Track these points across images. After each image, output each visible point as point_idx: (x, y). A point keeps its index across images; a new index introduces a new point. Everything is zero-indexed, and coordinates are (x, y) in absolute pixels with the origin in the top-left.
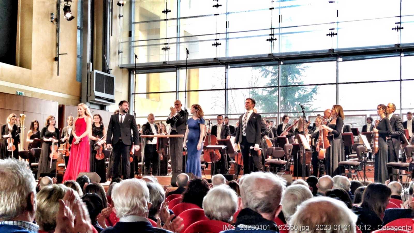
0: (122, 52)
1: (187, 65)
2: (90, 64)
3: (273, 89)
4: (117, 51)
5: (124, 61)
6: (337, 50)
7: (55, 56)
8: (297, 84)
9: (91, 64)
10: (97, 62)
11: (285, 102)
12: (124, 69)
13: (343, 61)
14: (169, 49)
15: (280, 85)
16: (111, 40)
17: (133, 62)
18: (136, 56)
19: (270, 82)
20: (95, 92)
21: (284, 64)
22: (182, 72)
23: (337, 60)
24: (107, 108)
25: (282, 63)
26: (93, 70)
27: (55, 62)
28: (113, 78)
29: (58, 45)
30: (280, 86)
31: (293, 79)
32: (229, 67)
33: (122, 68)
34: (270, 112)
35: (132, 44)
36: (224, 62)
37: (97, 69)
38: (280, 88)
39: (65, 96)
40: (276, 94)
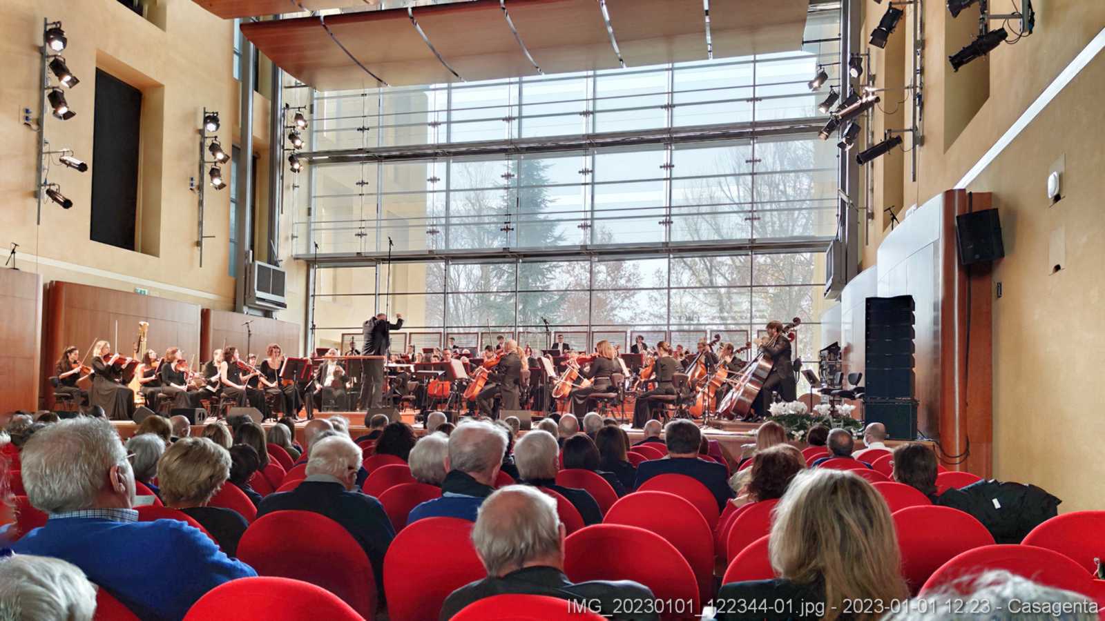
0: (297, 237)
1: (391, 259)
2: (248, 252)
3: (509, 294)
4: (290, 236)
5: (300, 249)
6: (591, 246)
7: (196, 240)
8: (540, 289)
9: (251, 252)
10: (260, 249)
11: (524, 312)
12: (299, 261)
13: (599, 261)
14: (366, 235)
15: (518, 289)
16: (282, 220)
17: (313, 251)
18: (316, 246)
19: (505, 285)
20: (256, 291)
21: (523, 262)
22: (384, 267)
23: (591, 260)
24: (276, 315)
26: (253, 260)
28: (284, 273)
29: (200, 224)
30: (519, 291)
31: (535, 282)
32: (450, 263)
33: (297, 259)
35: (313, 226)
36: (443, 256)
37: (259, 260)
38: (518, 294)
39: (211, 296)
40: (513, 301)
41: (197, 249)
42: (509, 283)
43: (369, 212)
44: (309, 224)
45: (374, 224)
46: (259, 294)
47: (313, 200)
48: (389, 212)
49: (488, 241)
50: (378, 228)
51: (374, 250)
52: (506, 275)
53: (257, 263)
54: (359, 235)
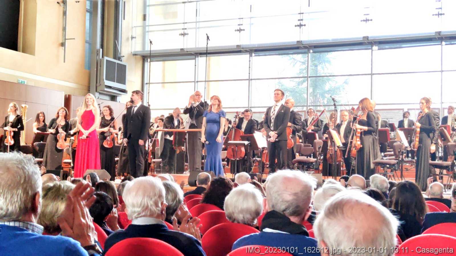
0: (135, 38)
1: (207, 53)
2: (99, 50)
3: (301, 79)
4: (130, 37)
5: (138, 48)
6: (371, 37)
7: (61, 42)
8: (328, 75)
9: (101, 50)
10: (108, 48)
11: (314, 94)
12: (137, 56)
13: (379, 49)
14: (187, 34)
15: (309, 75)
16: (124, 24)
17: (147, 48)
18: (151, 42)
19: (299, 72)
20: (105, 81)
21: (314, 52)
22: (202, 60)
23: (372, 49)
24: (118, 99)
25: (311, 51)
26: (103, 57)
27: (61, 47)
28: (125, 66)
29: (64, 29)
30: (310, 77)
31: (323, 68)
32: (253, 55)
33: (135, 55)
34: (298, 105)
35: (147, 29)
36: (247, 49)
37: (107, 56)
38: (309, 79)
39: (72, 85)
40: (305, 85)
41: (62, 49)
45: (193, 25)
46: (108, 83)
47: (147, 8)
50: (197, 28)
51: (194, 47)
52: (299, 64)
53: (106, 58)
54: (182, 34)
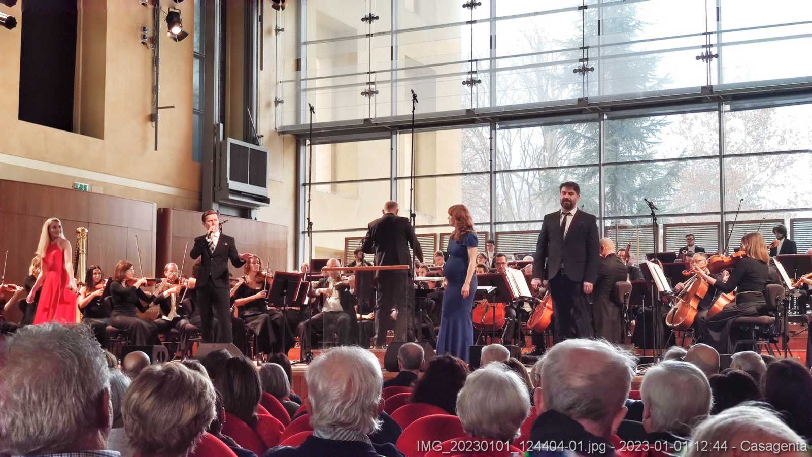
0: (282, 102)
1: (414, 125)
2: (218, 125)
3: (588, 169)
4: (273, 100)
5: (287, 119)
6: (718, 87)
7: (149, 112)
8: (637, 159)
9: (221, 125)
10: (233, 122)
12: (286, 135)
13: (732, 110)
14: (376, 92)
15: (602, 162)
16: (262, 78)
17: (305, 120)
18: (312, 109)
19: (583, 156)
20: (229, 181)
21: (611, 118)
22: (404, 140)
23: (719, 110)
24: (254, 213)
26: (224, 138)
28: (264, 154)
29: (155, 90)
30: (604, 165)
31: (629, 148)
32: (498, 126)
35: (303, 85)
36: (487, 117)
37: (231, 137)
38: (603, 168)
39: (170, 191)
40: (595, 180)
41: (151, 125)
42: (587, 153)
43: (381, 60)
44: (298, 81)
45: (387, 76)
46: (234, 185)
47: (303, 47)
48: (406, 57)
49: (553, 91)
50: (393, 81)
52: (583, 141)
54: (366, 93)
